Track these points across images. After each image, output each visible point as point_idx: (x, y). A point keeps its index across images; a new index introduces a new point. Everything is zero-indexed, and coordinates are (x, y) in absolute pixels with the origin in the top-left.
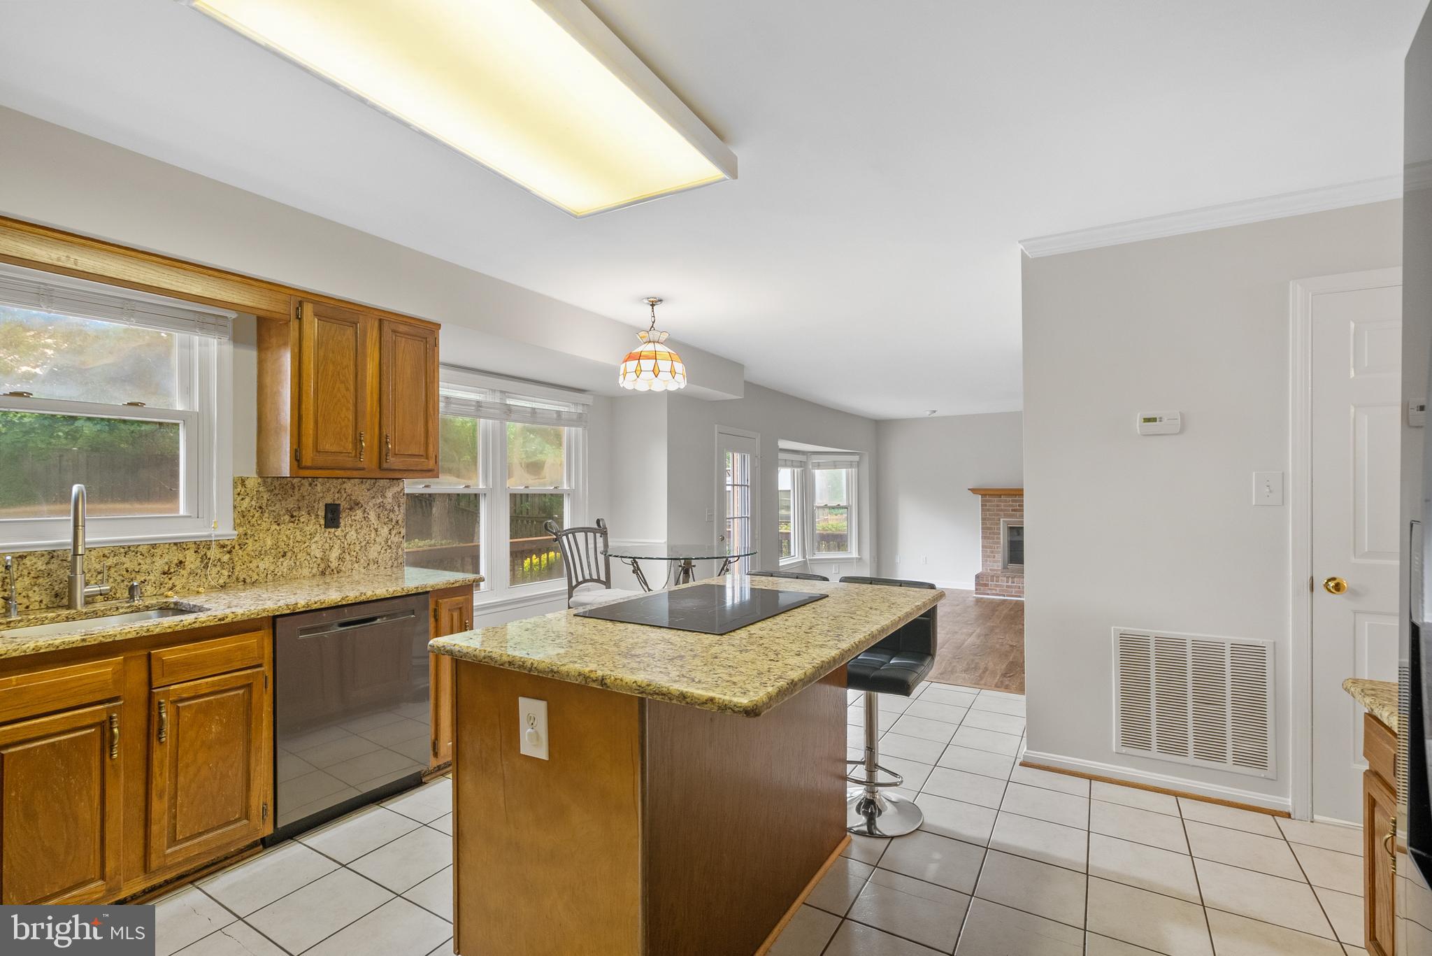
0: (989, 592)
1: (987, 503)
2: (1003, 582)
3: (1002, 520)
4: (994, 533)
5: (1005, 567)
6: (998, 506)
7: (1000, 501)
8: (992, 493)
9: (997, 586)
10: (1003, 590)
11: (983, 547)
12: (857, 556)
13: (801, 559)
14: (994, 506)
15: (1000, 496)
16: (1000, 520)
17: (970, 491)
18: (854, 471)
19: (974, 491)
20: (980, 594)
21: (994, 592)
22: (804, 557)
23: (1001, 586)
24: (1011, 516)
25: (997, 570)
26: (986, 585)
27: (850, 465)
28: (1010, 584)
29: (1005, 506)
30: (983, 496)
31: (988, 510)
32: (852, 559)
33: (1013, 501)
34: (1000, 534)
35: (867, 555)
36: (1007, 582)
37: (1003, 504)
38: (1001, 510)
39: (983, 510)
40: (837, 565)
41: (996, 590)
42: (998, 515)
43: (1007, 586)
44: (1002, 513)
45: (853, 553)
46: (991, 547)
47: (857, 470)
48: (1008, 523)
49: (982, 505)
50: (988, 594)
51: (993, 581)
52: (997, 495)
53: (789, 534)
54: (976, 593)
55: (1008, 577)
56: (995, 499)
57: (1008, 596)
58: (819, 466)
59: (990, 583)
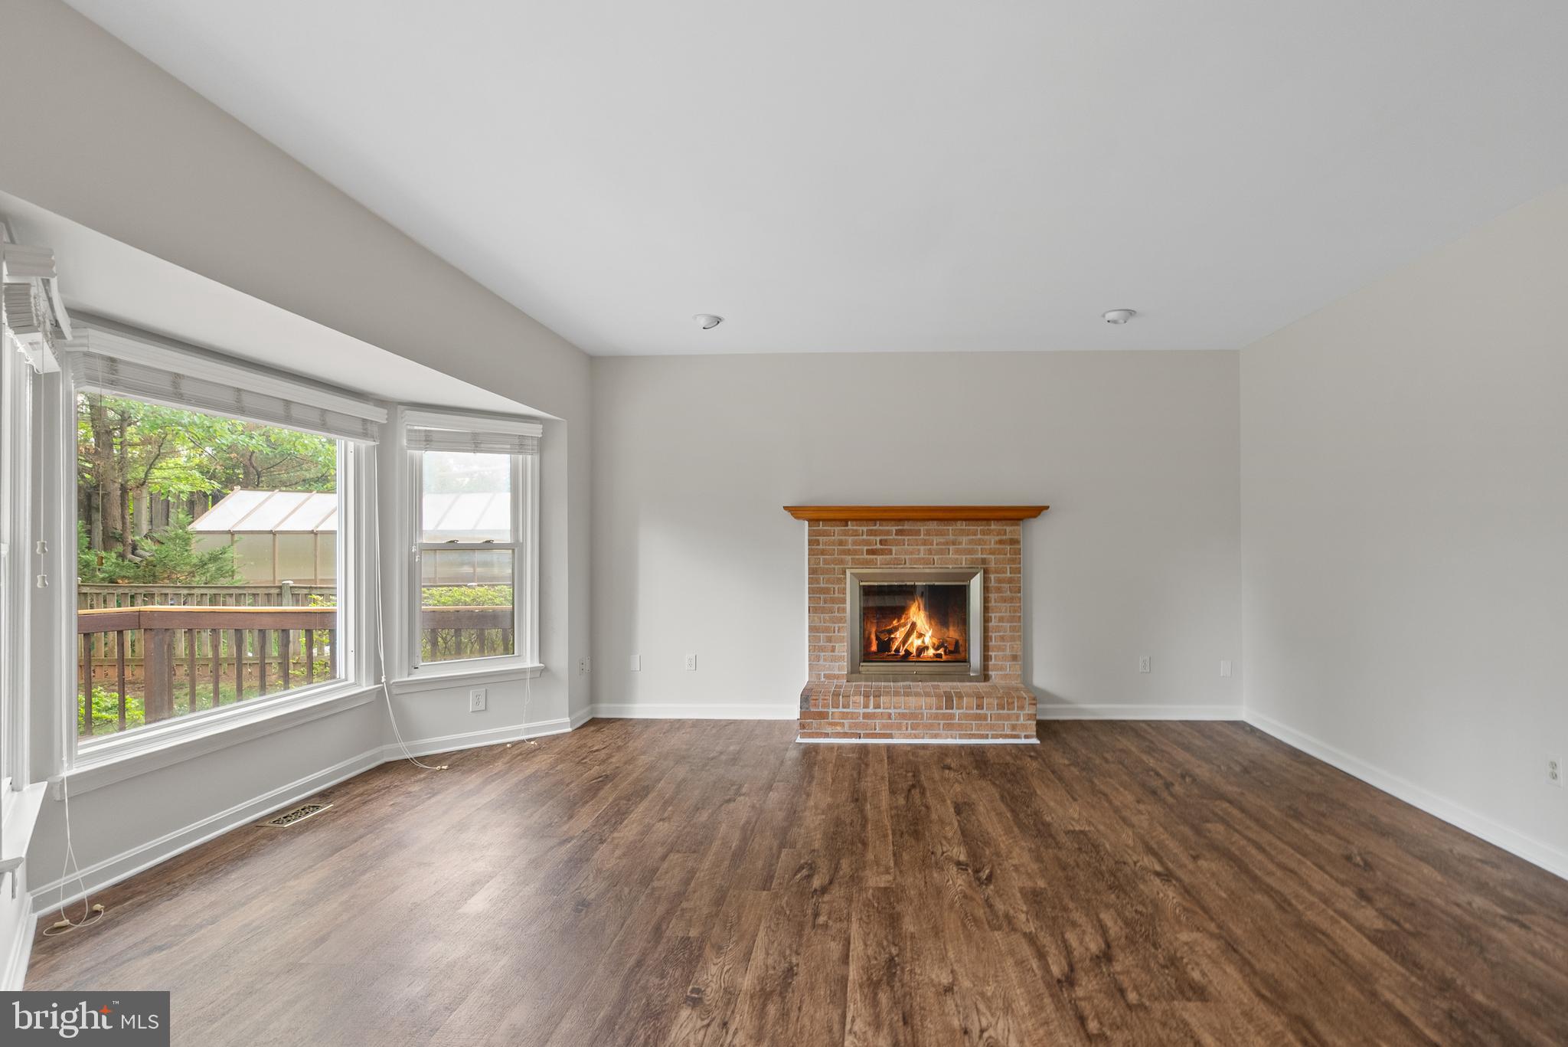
0: (829, 730)
1: (821, 538)
2: (857, 706)
3: (848, 572)
4: (833, 601)
5: (854, 671)
6: (841, 543)
7: (845, 533)
8: (831, 515)
9: (844, 716)
10: (856, 725)
11: (812, 629)
12: (537, 664)
13: (366, 686)
14: (833, 543)
15: (845, 522)
16: (844, 573)
17: (786, 512)
18: (530, 460)
19: (795, 511)
20: (811, 735)
21: (839, 729)
22: (378, 681)
23: (853, 715)
24: (866, 563)
25: (837, 677)
26: (823, 716)
27: (519, 445)
28: (871, 710)
29: (855, 543)
30: (813, 521)
31: (823, 552)
32: (522, 671)
33: (870, 533)
34: (844, 601)
35: (561, 658)
36: (866, 706)
37: (850, 539)
38: (848, 552)
39: (811, 552)
40: (482, 690)
41: (843, 725)
42: (842, 562)
43: (866, 716)
44: (849, 558)
45: (527, 658)
46: (826, 630)
47: (537, 458)
48: (860, 577)
49: (810, 542)
50: (827, 735)
51: (838, 708)
52: (840, 520)
53: (333, 613)
54: (803, 736)
55: (867, 696)
56: (837, 529)
57: (867, 736)
58: (429, 441)
59: (831, 710)
